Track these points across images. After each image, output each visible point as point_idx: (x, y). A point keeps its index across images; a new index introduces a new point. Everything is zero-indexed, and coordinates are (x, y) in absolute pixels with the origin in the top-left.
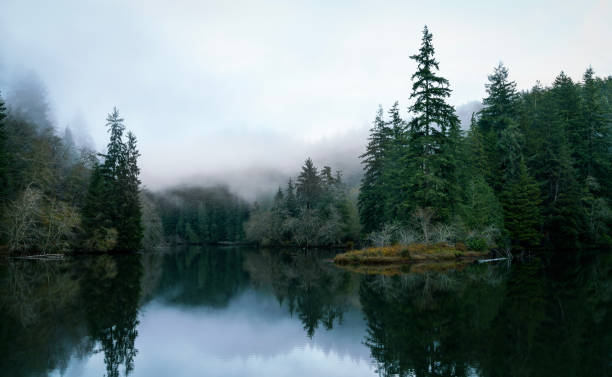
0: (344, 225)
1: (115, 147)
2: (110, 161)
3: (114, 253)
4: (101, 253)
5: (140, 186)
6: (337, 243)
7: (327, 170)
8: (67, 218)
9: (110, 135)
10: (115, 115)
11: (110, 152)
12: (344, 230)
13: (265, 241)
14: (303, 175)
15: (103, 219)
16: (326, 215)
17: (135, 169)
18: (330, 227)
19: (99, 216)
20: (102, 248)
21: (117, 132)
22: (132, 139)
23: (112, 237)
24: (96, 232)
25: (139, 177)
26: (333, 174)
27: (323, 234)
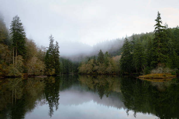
0: (113, 68)
1: (51, 45)
2: (50, 49)
3: (54, 76)
4: (50, 76)
5: (59, 57)
6: (111, 73)
7: (107, 53)
8: (42, 66)
9: (50, 42)
10: (51, 36)
11: (50, 47)
12: (113, 69)
13: (88, 73)
14: (99, 54)
15: (51, 66)
16: (107, 65)
17: (58, 52)
18: (109, 68)
19: (50, 65)
20: (51, 74)
21: (52, 41)
22: (57, 43)
23: (53, 71)
24: (49, 69)
25: (59, 54)
26: (108, 54)
27: (107, 70)
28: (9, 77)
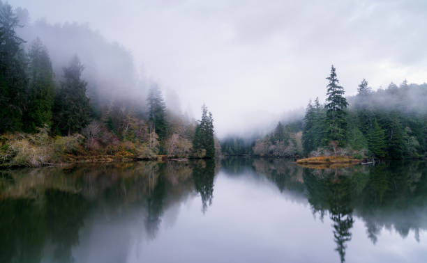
0: (295, 148)
1: (204, 119)
2: (203, 123)
3: (204, 158)
4: (199, 158)
8: (187, 145)
9: (202, 113)
10: (204, 106)
11: (202, 120)
12: (295, 150)
13: (262, 155)
15: (201, 145)
16: (287, 144)
17: (212, 126)
18: (289, 149)
19: (199, 144)
20: (200, 157)
21: (205, 112)
22: (211, 115)
23: (204, 153)
24: (198, 150)
25: (214, 129)
27: (286, 152)
28: (141, 160)
